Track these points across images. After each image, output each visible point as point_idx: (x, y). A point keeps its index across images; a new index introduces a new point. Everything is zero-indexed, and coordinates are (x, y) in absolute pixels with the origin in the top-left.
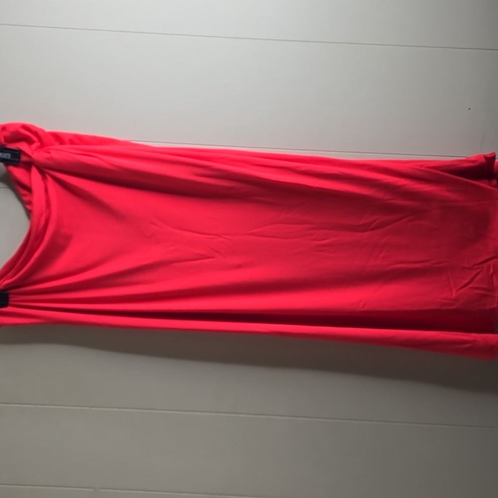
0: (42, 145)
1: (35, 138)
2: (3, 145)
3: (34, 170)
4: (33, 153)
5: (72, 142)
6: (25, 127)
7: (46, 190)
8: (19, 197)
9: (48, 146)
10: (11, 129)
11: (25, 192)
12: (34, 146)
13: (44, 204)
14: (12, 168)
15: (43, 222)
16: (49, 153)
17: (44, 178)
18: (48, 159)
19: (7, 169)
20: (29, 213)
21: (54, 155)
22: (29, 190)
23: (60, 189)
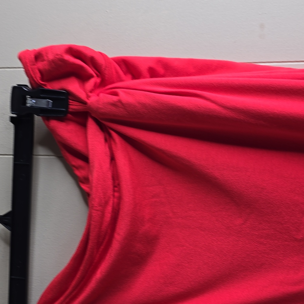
0: (104, 82)
1: (91, 71)
2: (40, 85)
3: (92, 126)
4: (88, 97)
5: (153, 73)
6: (73, 51)
7: (113, 159)
8: (70, 169)
9: (113, 82)
10: (51, 57)
11: (80, 163)
12: (90, 84)
13: (110, 183)
14: (54, 124)
15: (108, 216)
16: (116, 94)
17: (108, 139)
18: (114, 104)
19: (48, 126)
20: (86, 196)
21: (124, 96)
22: (85, 158)
23: (136, 156)
